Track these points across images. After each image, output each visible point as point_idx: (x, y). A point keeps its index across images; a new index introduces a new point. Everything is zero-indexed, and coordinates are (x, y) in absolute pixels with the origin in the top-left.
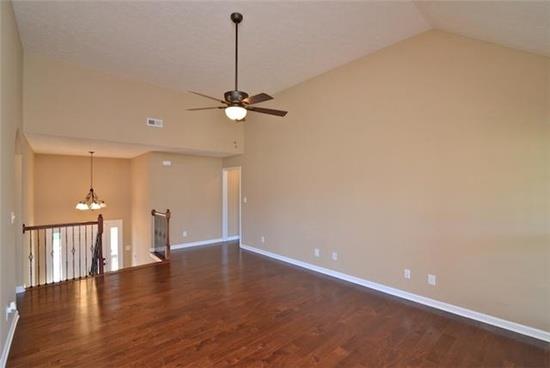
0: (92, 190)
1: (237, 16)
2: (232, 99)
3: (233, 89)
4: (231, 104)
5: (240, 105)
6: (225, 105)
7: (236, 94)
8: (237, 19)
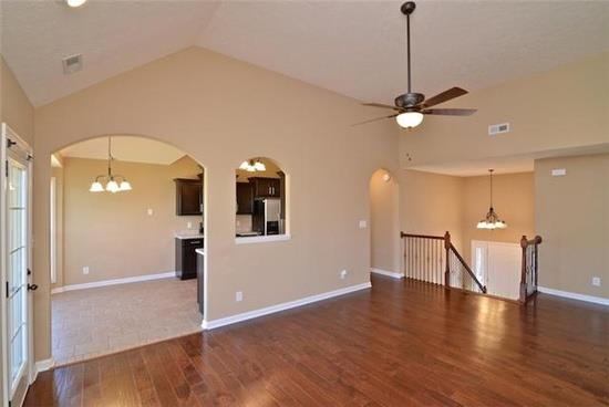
0: (491, 209)
1: (408, 6)
2: (404, 104)
3: (404, 91)
4: (404, 110)
5: (416, 109)
6: (397, 112)
7: (410, 98)
8: (408, 10)
